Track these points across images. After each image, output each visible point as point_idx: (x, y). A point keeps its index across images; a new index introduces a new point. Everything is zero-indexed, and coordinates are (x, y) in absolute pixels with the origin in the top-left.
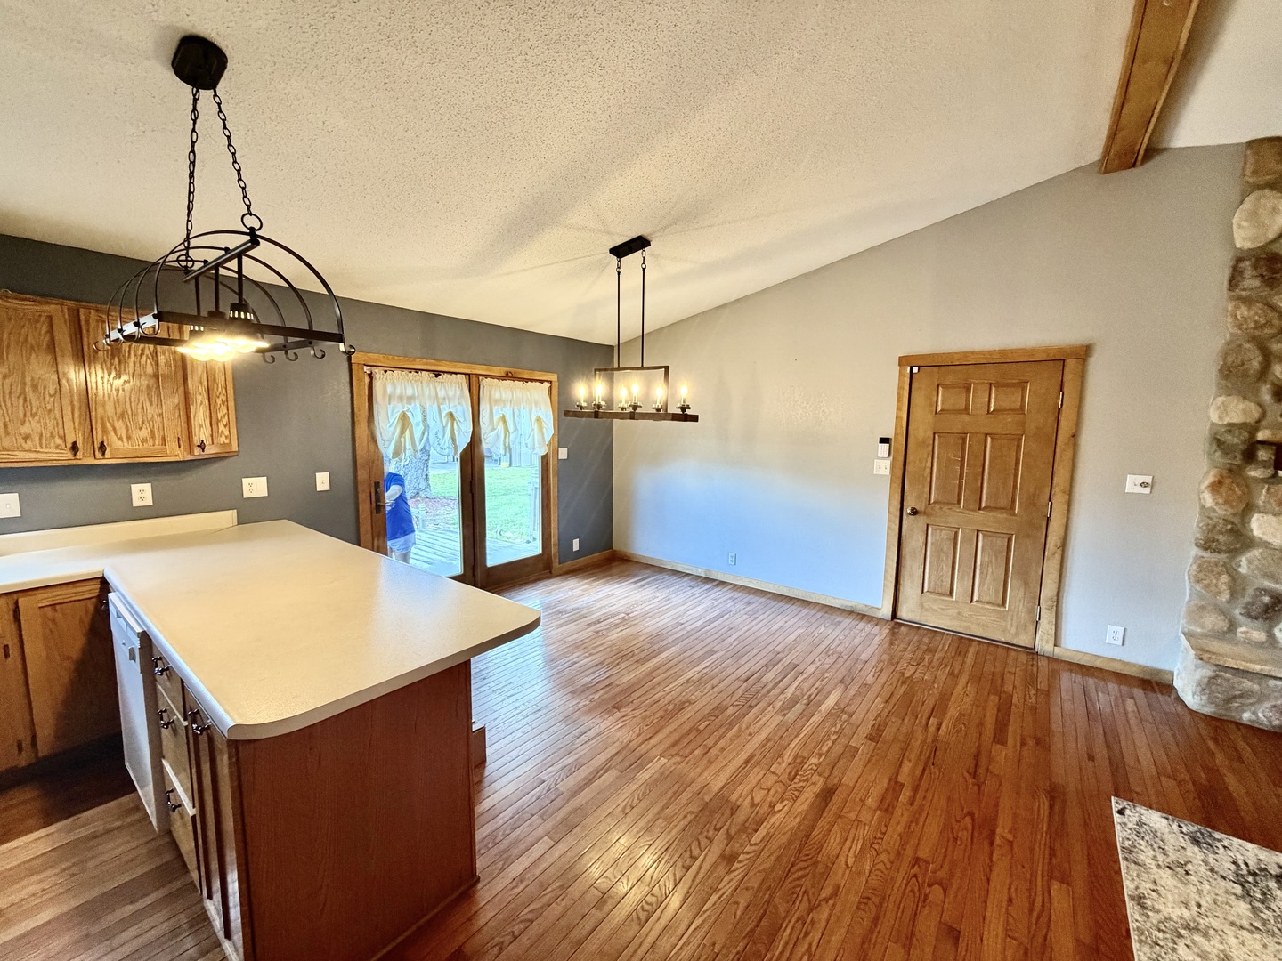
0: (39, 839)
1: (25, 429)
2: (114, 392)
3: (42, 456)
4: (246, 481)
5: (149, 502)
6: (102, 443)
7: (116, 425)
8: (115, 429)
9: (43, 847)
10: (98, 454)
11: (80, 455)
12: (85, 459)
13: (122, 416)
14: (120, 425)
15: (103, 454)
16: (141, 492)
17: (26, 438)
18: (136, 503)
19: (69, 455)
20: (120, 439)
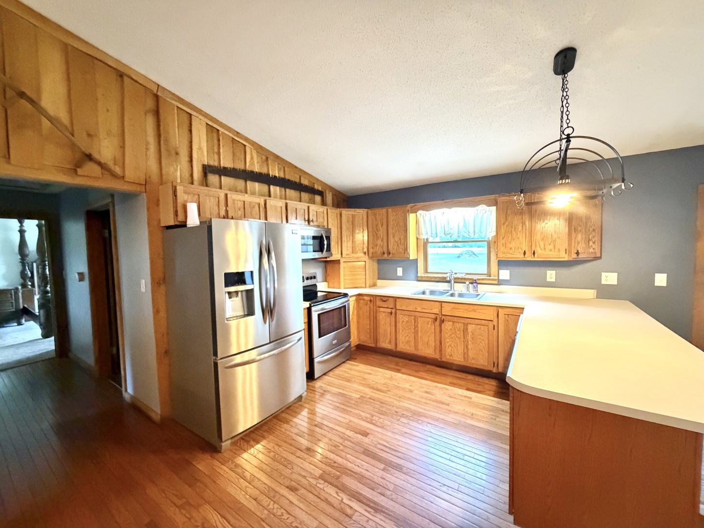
0: (489, 399)
1: (511, 246)
2: (541, 228)
3: (515, 256)
4: (604, 274)
5: (553, 280)
6: (534, 251)
7: (540, 243)
8: (539, 245)
9: (490, 403)
10: (533, 256)
11: (526, 256)
12: (529, 257)
13: (543, 239)
14: (542, 243)
15: (534, 256)
16: (551, 274)
17: (511, 249)
18: (548, 280)
19: (523, 256)
20: (541, 250)
